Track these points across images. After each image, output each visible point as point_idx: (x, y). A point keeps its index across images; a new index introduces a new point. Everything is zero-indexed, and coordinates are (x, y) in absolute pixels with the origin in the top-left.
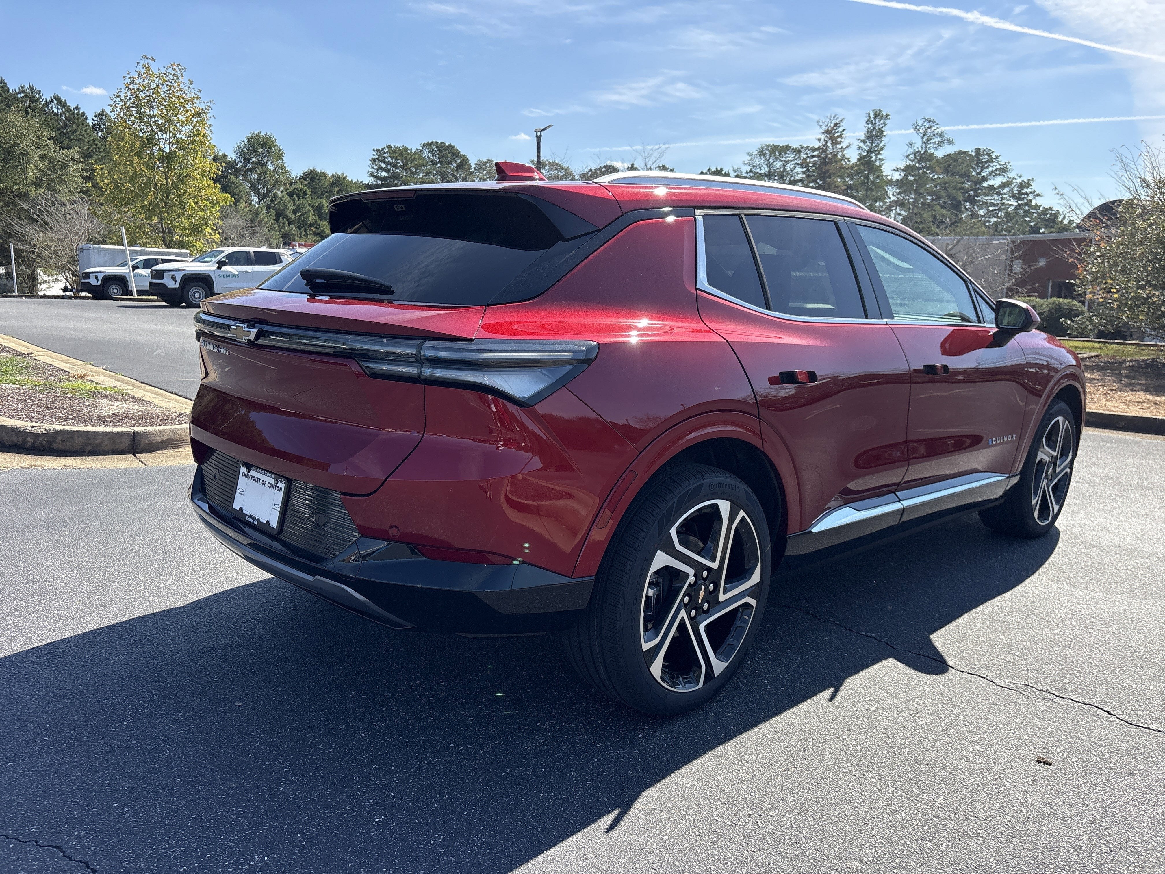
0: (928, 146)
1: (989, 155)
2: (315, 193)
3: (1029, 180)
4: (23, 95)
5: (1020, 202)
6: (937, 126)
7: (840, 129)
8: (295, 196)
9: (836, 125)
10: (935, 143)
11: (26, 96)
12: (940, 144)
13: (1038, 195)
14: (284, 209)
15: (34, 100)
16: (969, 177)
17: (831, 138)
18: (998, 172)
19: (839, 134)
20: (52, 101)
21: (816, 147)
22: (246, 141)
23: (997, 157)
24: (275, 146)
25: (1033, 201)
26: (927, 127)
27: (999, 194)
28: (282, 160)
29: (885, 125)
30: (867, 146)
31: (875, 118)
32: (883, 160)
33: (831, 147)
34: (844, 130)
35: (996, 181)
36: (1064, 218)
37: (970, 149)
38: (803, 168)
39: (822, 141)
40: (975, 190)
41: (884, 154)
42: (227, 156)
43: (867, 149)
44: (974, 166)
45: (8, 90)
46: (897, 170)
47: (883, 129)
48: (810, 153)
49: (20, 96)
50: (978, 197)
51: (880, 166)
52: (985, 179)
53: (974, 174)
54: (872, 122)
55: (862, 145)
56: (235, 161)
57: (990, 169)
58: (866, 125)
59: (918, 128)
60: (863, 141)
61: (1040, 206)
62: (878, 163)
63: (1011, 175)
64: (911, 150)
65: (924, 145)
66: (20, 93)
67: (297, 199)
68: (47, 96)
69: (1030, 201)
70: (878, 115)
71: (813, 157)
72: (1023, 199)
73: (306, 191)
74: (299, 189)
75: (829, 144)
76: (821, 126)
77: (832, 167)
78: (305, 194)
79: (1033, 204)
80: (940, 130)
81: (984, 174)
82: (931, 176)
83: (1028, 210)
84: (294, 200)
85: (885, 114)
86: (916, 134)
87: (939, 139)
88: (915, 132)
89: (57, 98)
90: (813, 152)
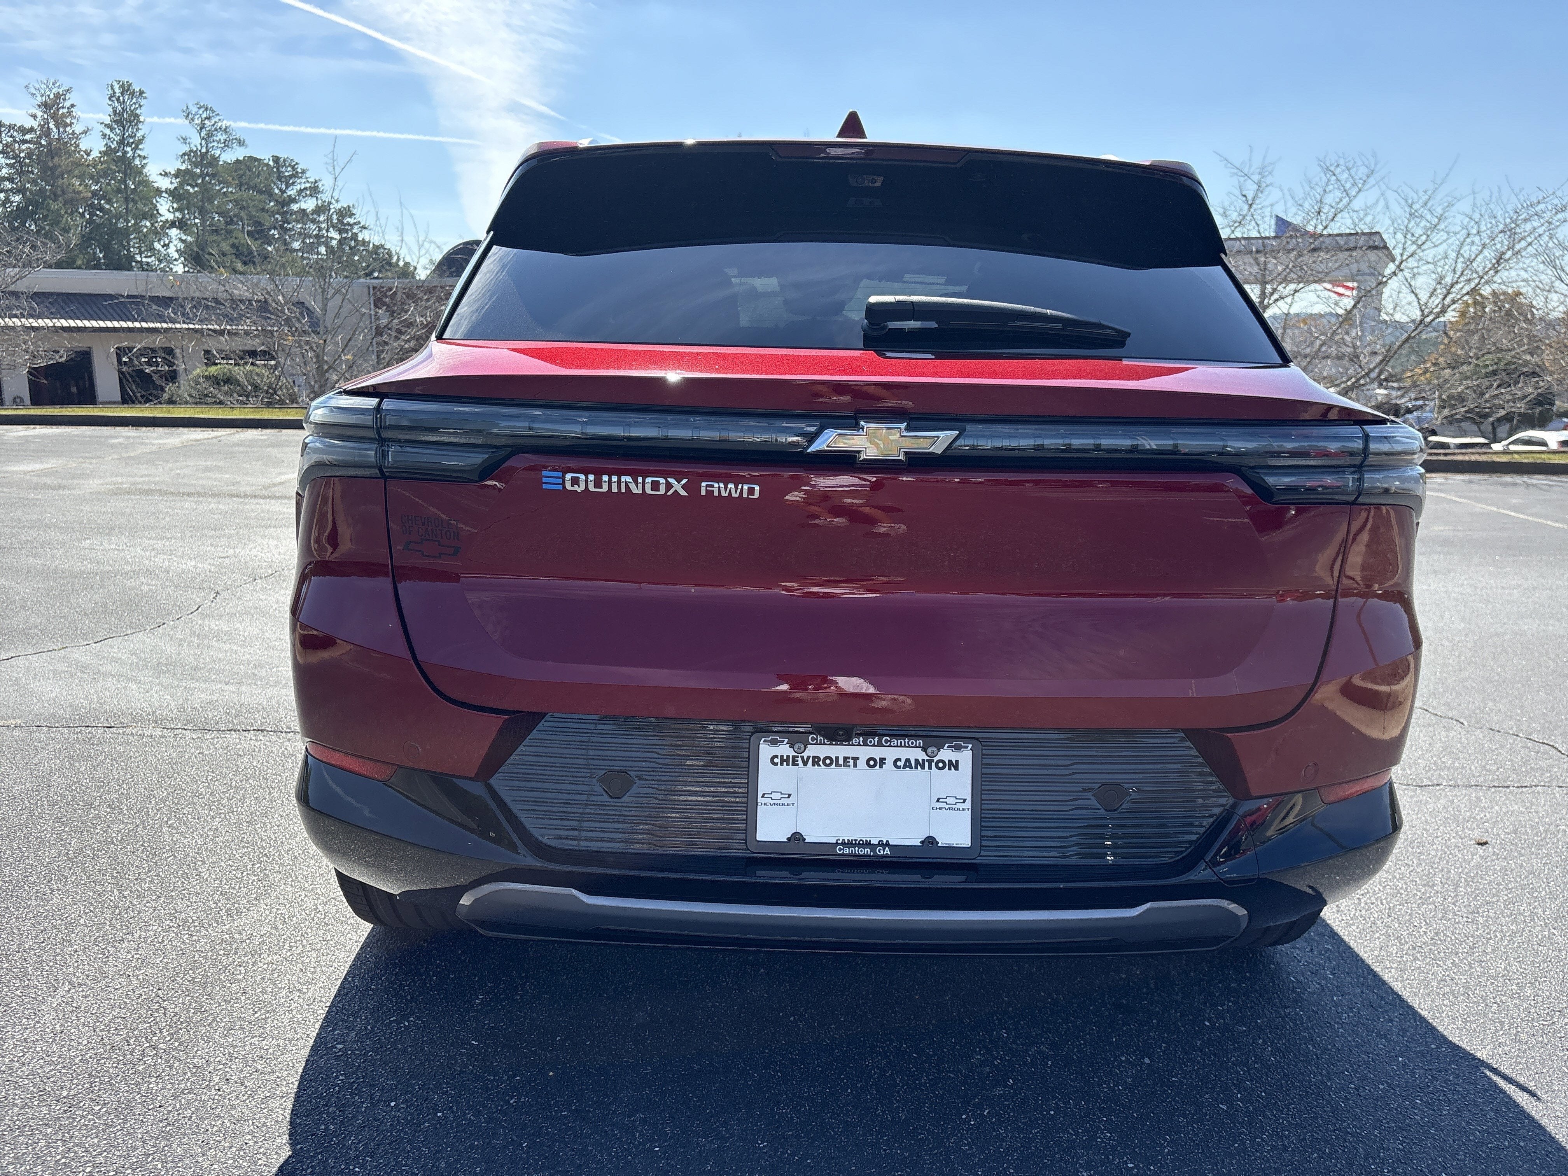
0: (210, 145)
1: (293, 167)
3: (349, 207)
5: (344, 235)
6: (218, 117)
7: (67, 104)
9: (57, 96)
10: (219, 142)
12: (227, 144)
13: (364, 227)
16: (271, 195)
17: (54, 116)
18: (308, 192)
19: (65, 111)
21: (27, 126)
23: (303, 172)
25: (359, 235)
26: (204, 116)
27: (313, 221)
29: (140, 106)
30: (116, 134)
31: (122, 94)
32: (145, 158)
33: (55, 130)
34: (73, 106)
35: (309, 204)
36: (398, 259)
37: (266, 156)
38: (8, 158)
39: (39, 119)
40: (283, 214)
41: (145, 149)
43: (117, 138)
44: (275, 180)
46: (166, 174)
47: (138, 112)
48: (18, 137)
50: (289, 224)
51: (143, 167)
52: (294, 201)
53: (277, 191)
54: (118, 99)
55: (108, 131)
57: (298, 187)
58: (110, 103)
59: (190, 116)
60: (107, 126)
61: (369, 242)
62: (137, 162)
63: (325, 197)
64: (186, 149)
65: (203, 142)
69: (356, 235)
70: (126, 89)
71: (25, 142)
72: (346, 231)
75: (51, 125)
76: (33, 94)
77: (63, 162)
79: (360, 238)
80: (224, 124)
81: (292, 192)
82: (217, 188)
83: (355, 247)
85: (137, 90)
86: (190, 126)
87: (225, 137)
88: (187, 122)
90: (24, 135)
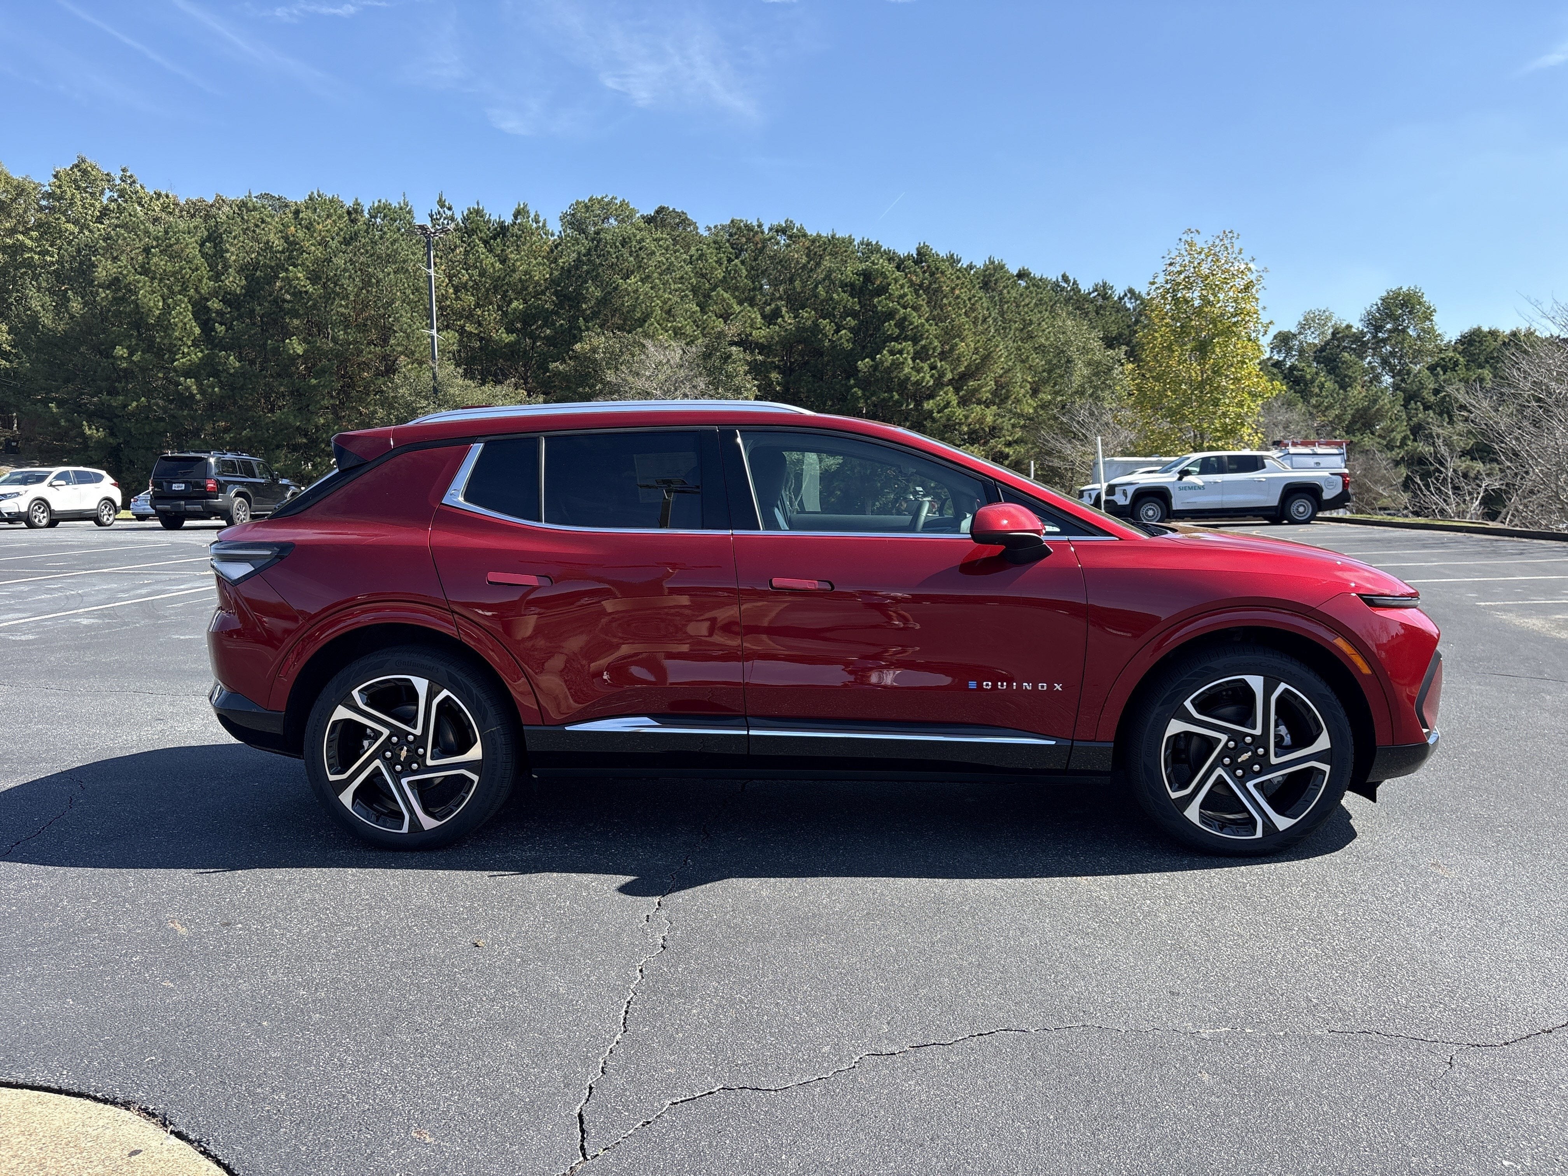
2: (1473, 361)
4: (1096, 293)
8: (1438, 369)
11: (1099, 295)
14: (1419, 390)
15: (1105, 297)
20: (1126, 295)
22: (1379, 302)
24: (1420, 303)
28: (1432, 321)
42: (1351, 327)
45: (1080, 291)
49: (1093, 295)
56: (1362, 332)
66: (1093, 292)
67: (1441, 373)
68: (1119, 290)
73: (1458, 360)
74: (1447, 360)
78: (1456, 363)
84: (1436, 375)
89: (1131, 291)
